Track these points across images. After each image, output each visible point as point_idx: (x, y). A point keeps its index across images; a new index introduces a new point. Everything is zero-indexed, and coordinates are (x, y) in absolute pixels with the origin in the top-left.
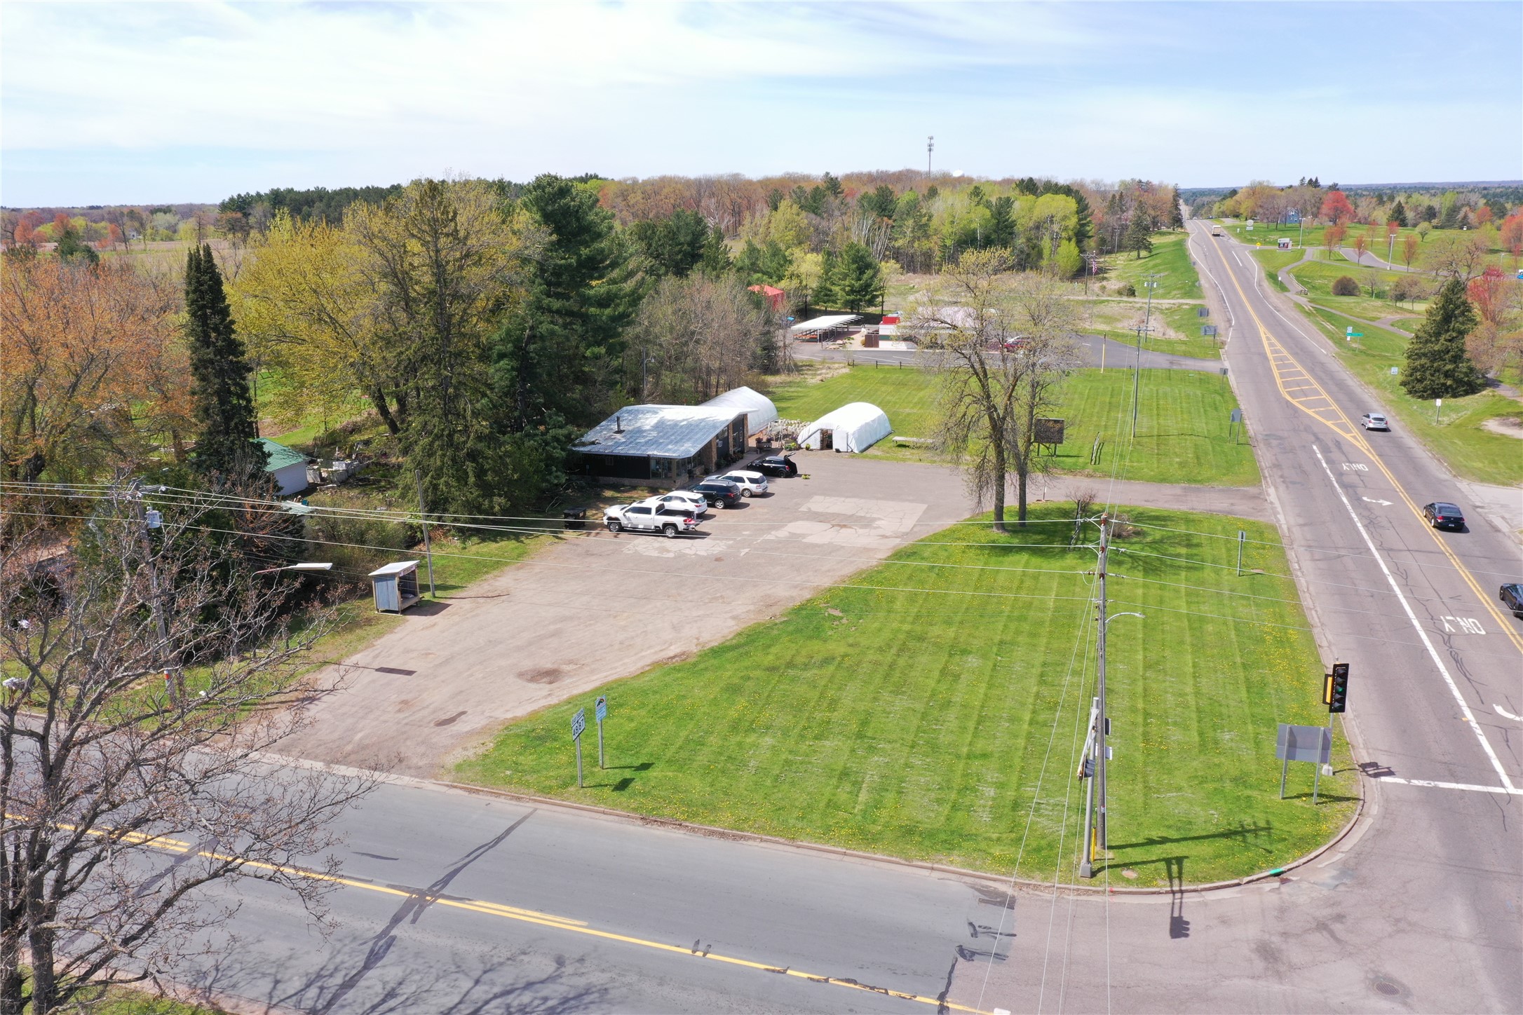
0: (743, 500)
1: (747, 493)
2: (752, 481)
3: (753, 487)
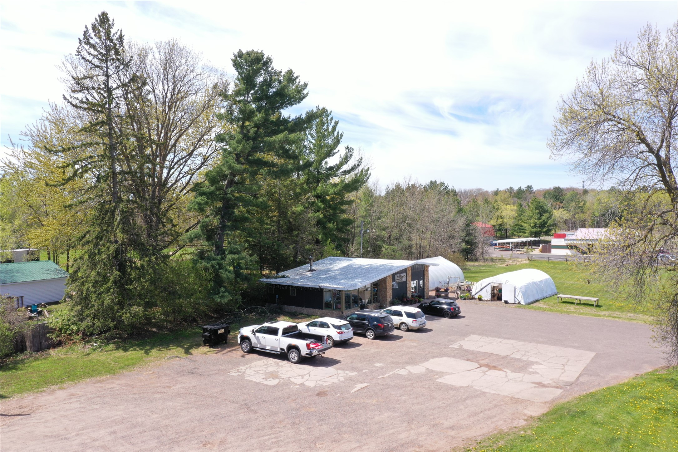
0: (396, 332)
1: (404, 327)
2: (409, 315)
3: (410, 321)
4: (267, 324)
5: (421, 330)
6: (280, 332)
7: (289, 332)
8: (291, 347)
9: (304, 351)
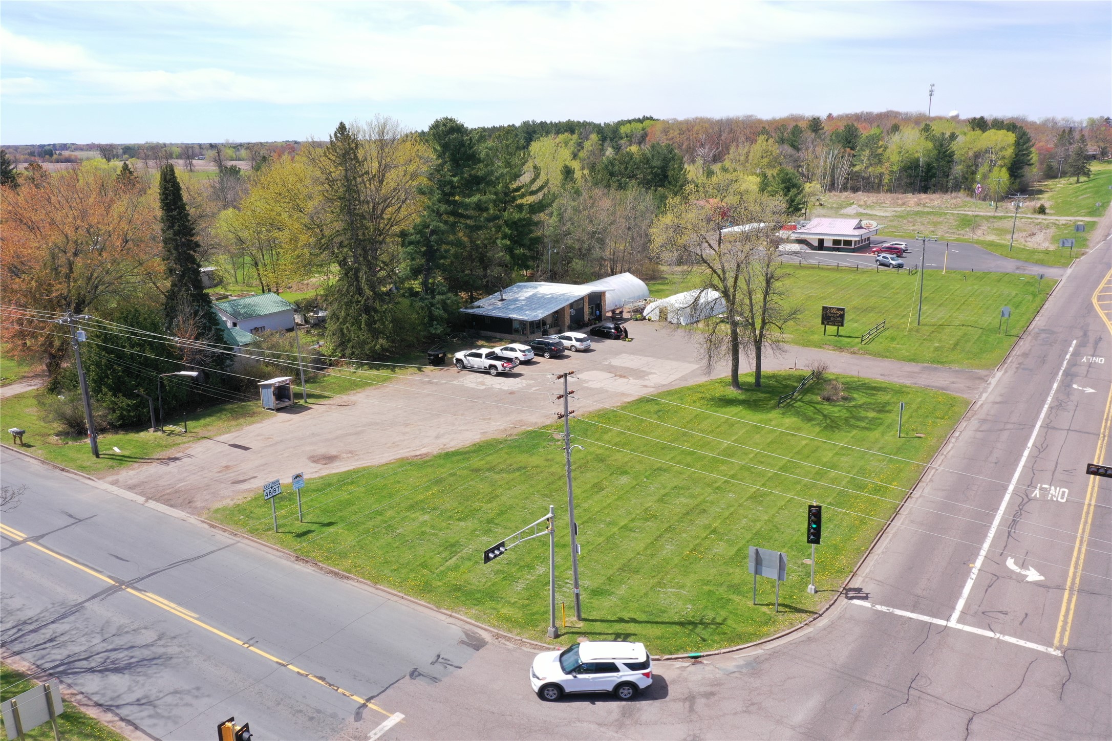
0: (567, 353)
1: (573, 349)
2: (577, 340)
3: (578, 344)
4: (474, 351)
5: (587, 350)
6: (484, 356)
7: (491, 356)
8: (491, 366)
9: (500, 369)
